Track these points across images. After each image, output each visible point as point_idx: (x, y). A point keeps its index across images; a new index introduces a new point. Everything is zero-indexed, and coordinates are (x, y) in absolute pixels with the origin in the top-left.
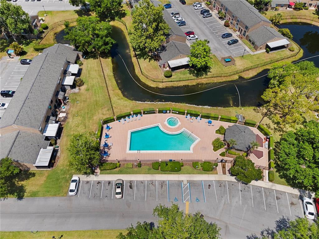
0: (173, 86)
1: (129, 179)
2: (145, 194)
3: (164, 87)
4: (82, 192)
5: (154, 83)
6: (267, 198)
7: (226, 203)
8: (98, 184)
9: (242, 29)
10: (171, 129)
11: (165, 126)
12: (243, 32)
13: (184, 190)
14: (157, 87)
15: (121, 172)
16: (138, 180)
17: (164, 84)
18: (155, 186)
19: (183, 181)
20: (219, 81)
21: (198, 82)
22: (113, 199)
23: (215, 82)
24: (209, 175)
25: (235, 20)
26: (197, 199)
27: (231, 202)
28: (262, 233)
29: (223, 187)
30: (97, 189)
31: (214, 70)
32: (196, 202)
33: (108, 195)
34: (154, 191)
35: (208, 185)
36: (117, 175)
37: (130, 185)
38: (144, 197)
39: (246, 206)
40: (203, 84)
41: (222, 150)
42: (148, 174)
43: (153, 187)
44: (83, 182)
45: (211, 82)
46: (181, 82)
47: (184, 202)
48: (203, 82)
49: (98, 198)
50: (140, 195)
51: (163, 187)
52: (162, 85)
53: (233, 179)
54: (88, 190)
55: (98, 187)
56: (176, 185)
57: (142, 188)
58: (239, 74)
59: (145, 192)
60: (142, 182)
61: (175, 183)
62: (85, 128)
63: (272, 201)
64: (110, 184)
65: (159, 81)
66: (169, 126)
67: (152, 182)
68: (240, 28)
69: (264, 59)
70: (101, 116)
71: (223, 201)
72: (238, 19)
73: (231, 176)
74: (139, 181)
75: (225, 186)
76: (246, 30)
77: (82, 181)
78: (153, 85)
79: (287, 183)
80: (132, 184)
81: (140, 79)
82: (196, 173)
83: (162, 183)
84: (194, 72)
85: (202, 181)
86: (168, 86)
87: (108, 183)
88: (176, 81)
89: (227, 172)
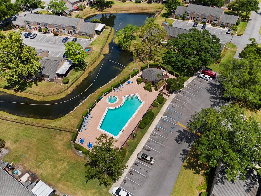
0: (76, 86)
1: (142, 148)
2: (159, 144)
3: (72, 91)
4: (131, 190)
5: (62, 94)
6: (193, 88)
7: (188, 105)
8: (131, 173)
9: (71, 31)
10: (117, 103)
11: (112, 105)
12: (73, 33)
13: (168, 120)
14: (67, 95)
15: (132, 152)
16: (145, 143)
17: (69, 89)
18: (156, 135)
19: (162, 118)
20: (98, 64)
21: (88, 73)
22: (151, 167)
23: (96, 66)
24: (166, 103)
25: (60, 28)
26: (179, 117)
27: (188, 103)
28: (211, 101)
29: (177, 102)
30: (135, 176)
31: (88, 60)
32: (180, 119)
33: (146, 170)
34: (160, 137)
35: (172, 107)
36: (132, 155)
37: (146, 150)
38: (161, 145)
39: (193, 98)
40: (91, 72)
41: (153, 88)
42: (145, 134)
43: (156, 136)
44: (122, 185)
45: (94, 68)
46: (79, 80)
47: (177, 125)
48: (90, 70)
49: (144, 179)
50: (158, 147)
51: (160, 131)
52: (69, 91)
53: (174, 95)
54: (133, 184)
55: (134, 174)
56: (163, 123)
57: (153, 144)
58: (102, 54)
59: (158, 143)
60: (149, 141)
61: (161, 122)
62: (64, 161)
63: (195, 87)
64: (137, 164)
65: (64, 90)
66: (114, 103)
67: (152, 135)
68: (68, 31)
69: (102, 39)
70: (61, 142)
71: (186, 106)
72: (63, 26)
73: (172, 94)
74: (147, 143)
75: (177, 100)
76: (75, 30)
77: (120, 186)
78: (63, 96)
79: (189, 77)
80: (147, 148)
81: (46, 100)
82: (160, 108)
83: (157, 130)
84: (79, 69)
85: (167, 108)
86: (73, 88)
87: (135, 165)
88: (75, 82)
89: (169, 94)
